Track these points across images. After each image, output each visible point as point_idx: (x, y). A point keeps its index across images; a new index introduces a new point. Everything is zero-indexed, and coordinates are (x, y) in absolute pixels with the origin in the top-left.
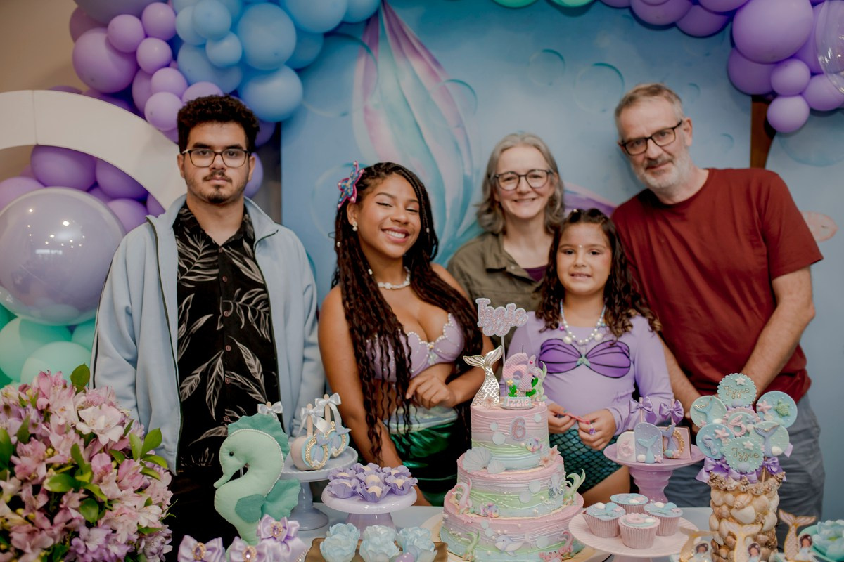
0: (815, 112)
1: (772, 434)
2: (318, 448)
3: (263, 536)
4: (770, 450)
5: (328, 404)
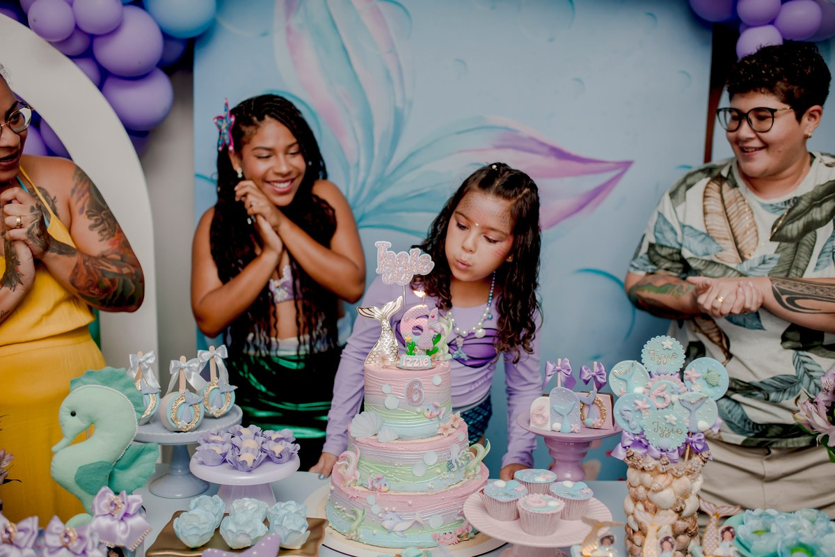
2: (187, 406)
4: (697, 425)
5: (213, 357)
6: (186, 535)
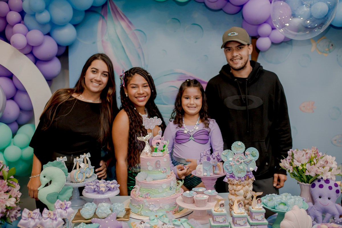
0: (273, 44)
1: (249, 163)
2: (81, 174)
3: (57, 208)
4: (249, 169)
5: (85, 157)
6: (85, 215)
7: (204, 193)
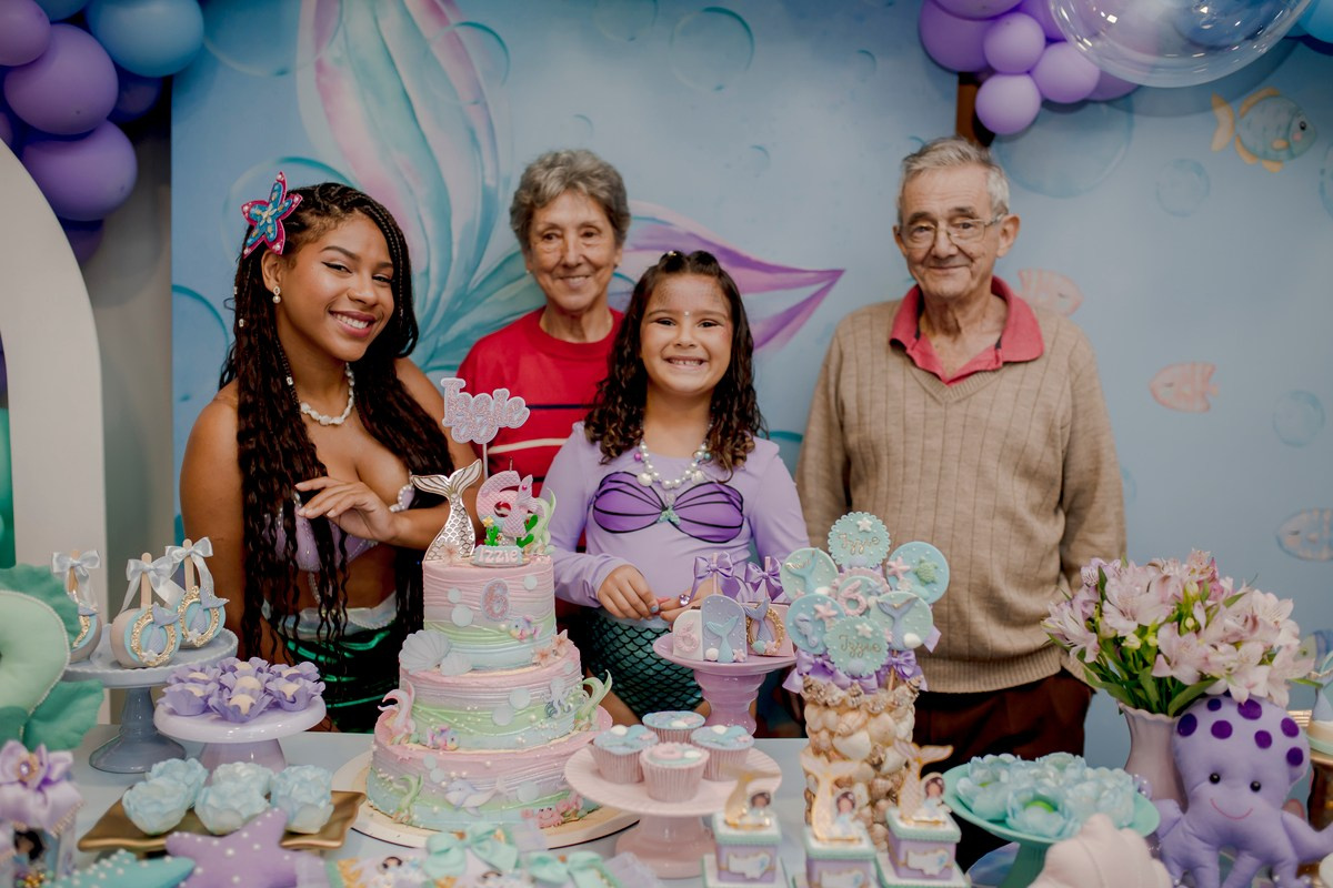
0: (1048, 104)
1: (905, 613)
2: (156, 628)
4: (902, 638)
5: (189, 556)
6: (141, 814)
7: (694, 736)
